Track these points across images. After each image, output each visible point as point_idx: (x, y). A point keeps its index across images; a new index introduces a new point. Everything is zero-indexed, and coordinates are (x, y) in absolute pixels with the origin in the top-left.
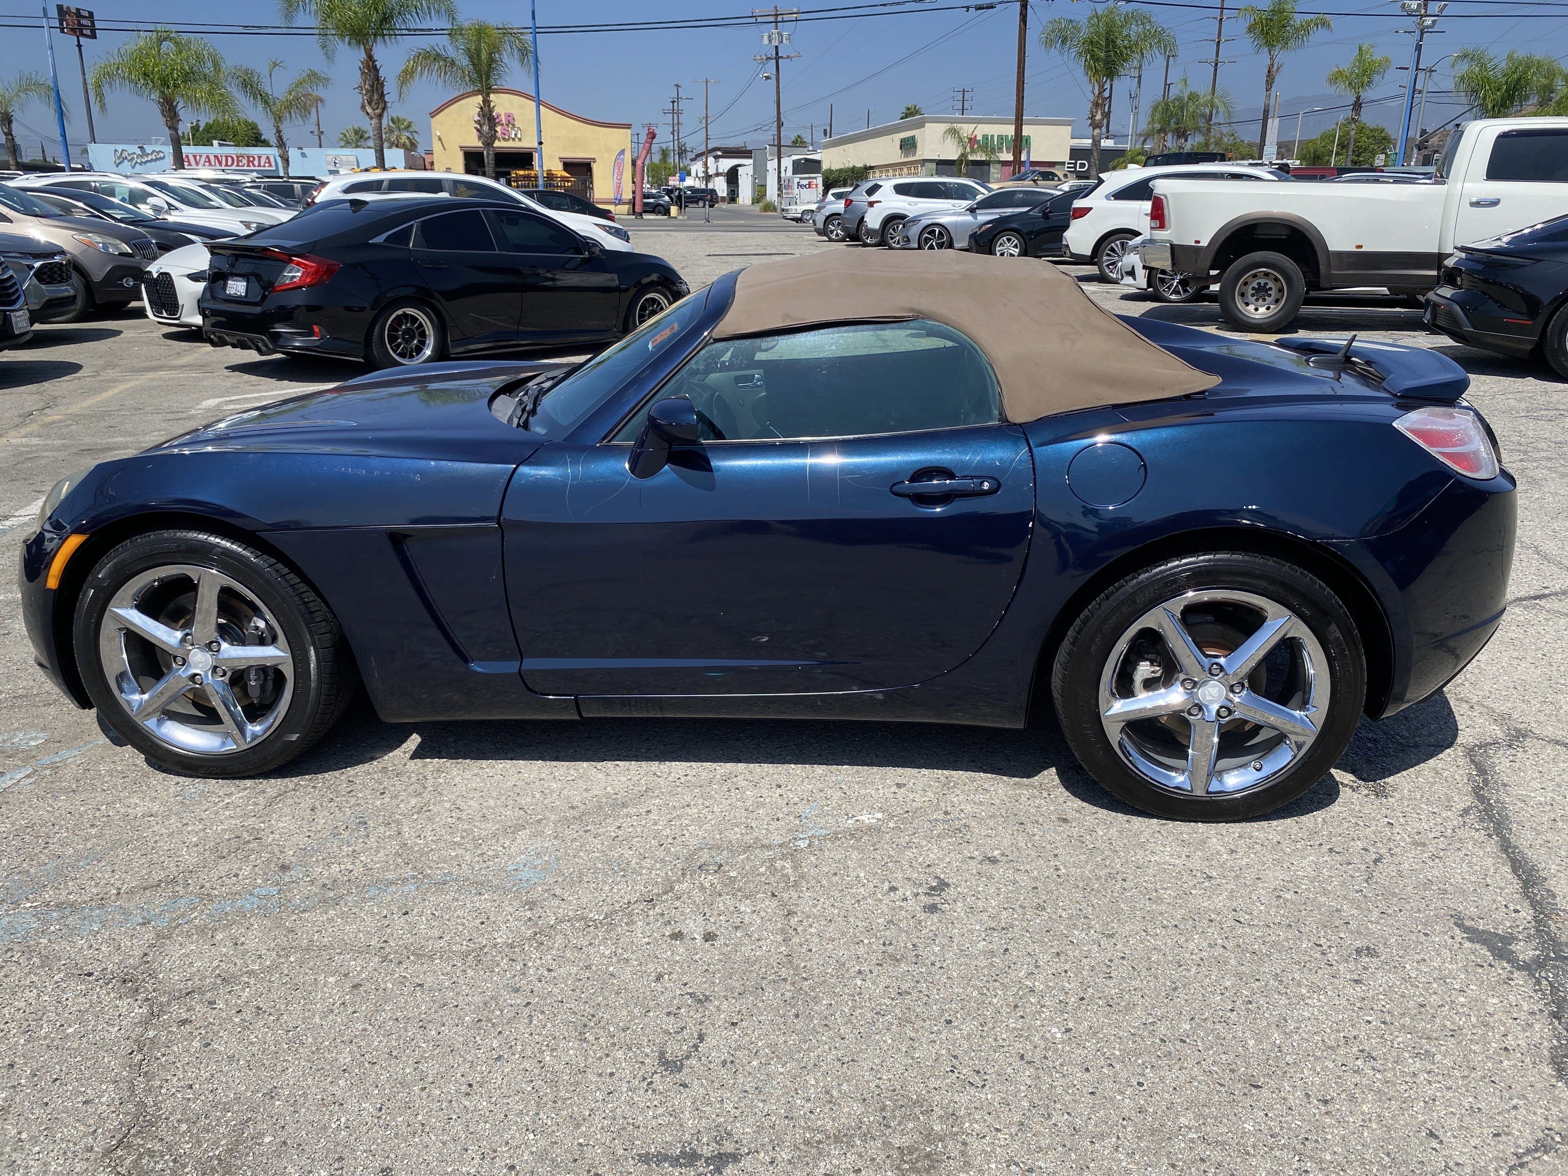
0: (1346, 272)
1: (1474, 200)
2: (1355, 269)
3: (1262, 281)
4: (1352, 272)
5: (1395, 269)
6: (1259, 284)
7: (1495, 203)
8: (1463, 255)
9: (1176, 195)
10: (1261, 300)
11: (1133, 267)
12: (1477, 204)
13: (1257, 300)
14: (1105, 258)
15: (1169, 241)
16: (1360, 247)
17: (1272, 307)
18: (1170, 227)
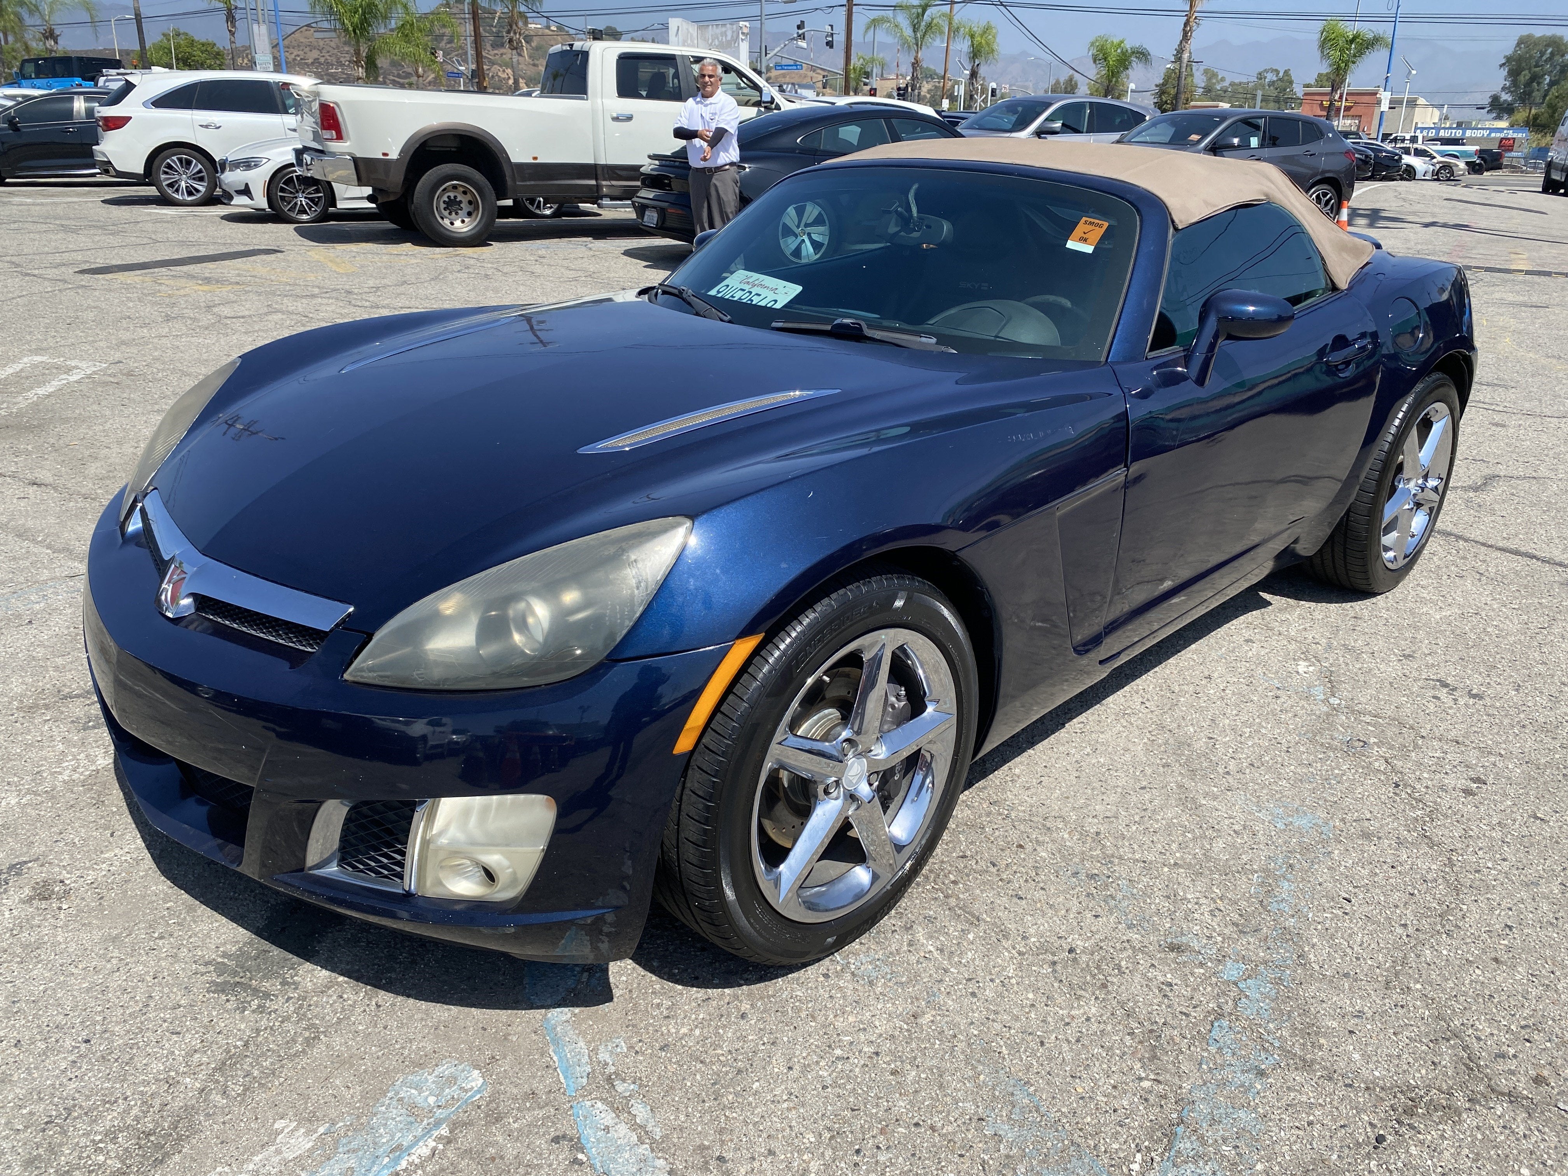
0: (528, 183)
1: (615, 115)
2: (535, 180)
3: (452, 195)
4: (532, 183)
5: (564, 179)
6: (449, 197)
7: (629, 118)
8: (657, 162)
9: (351, 104)
10: (454, 213)
11: (247, 185)
12: (616, 119)
13: (450, 214)
14: (163, 176)
15: (349, 154)
16: (535, 158)
17: (466, 220)
18: (349, 138)
